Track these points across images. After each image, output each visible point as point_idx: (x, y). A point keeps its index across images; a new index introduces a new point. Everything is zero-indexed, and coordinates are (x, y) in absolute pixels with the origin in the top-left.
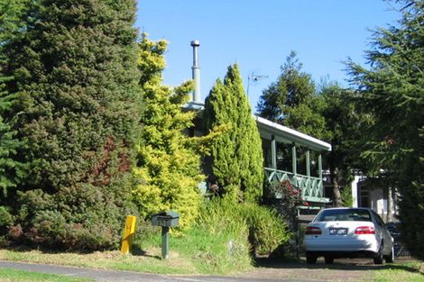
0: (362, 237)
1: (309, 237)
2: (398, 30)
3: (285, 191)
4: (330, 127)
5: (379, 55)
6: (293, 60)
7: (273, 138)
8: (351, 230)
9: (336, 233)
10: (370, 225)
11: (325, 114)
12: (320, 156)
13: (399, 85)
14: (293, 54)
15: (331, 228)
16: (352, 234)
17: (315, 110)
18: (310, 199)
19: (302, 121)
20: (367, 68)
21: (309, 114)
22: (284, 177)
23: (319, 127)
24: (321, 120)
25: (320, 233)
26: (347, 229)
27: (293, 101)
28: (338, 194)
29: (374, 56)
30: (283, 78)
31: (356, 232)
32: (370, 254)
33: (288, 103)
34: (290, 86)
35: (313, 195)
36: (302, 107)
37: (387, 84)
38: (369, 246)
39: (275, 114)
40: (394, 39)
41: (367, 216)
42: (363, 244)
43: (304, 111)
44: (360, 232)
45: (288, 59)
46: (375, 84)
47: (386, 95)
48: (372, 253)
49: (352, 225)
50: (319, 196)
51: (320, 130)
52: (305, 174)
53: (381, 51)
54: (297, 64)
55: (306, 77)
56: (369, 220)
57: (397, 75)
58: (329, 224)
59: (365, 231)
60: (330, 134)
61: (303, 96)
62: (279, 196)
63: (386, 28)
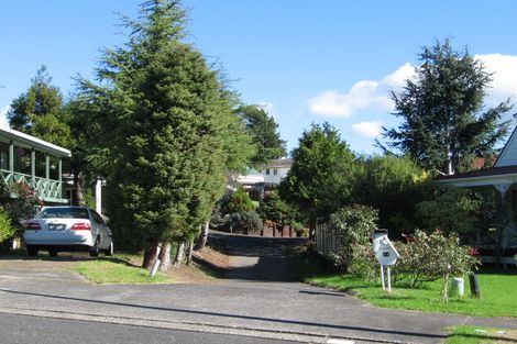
0: (78, 233)
1: (30, 231)
2: (124, 52)
3: (20, 192)
4: (75, 135)
5: (108, 73)
6: (43, 74)
7: (11, 143)
8: (69, 226)
9: (54, 229)
10: (87, 222)
11: (71, 124)
12: (61, 162)
13: (122, 100)
14: (44, 69)
15: (50, 225)
16: (69, 230)
17: (61, 120)
18: (47, 199)
19: (47, 128)
20: (96, 83)
21: (55, 123)
22: (21, 178)
23: (64, 135)
24: (67, 129)
25: (40, 228)
26: (65, 226)
27: (42, 111)
28: (81, 196)
29: (103, 74)
30: (33, 89)
31: (73, 228)
32: (86, 248)
33: (37, 113)
34: (39, 97)
35: (52, 196)
36: (50, 116)
37: (112, 98)
38: (84, 241)
39: (23, 122)
40: (120, 60)
41: (83, 214)
42: (79, 238)
43: (51, 120)
44: (77, 229)
45: (39, 73)
46: (102, 98)
47: (111, 108)
48: (87, 246)
49: (69, 222)
50: (58, 197)
51: (64, 139)
52: (45, 177)
53: (110, 69)
54: (46, 78)
55: (54, 91)
56: (87, 217)
57: (121, 91)
58: (49, 221)
59: (81, 227)
60: (74, 141)
61: (50, 106)
62: (14, 196)
63: (114, 49)
